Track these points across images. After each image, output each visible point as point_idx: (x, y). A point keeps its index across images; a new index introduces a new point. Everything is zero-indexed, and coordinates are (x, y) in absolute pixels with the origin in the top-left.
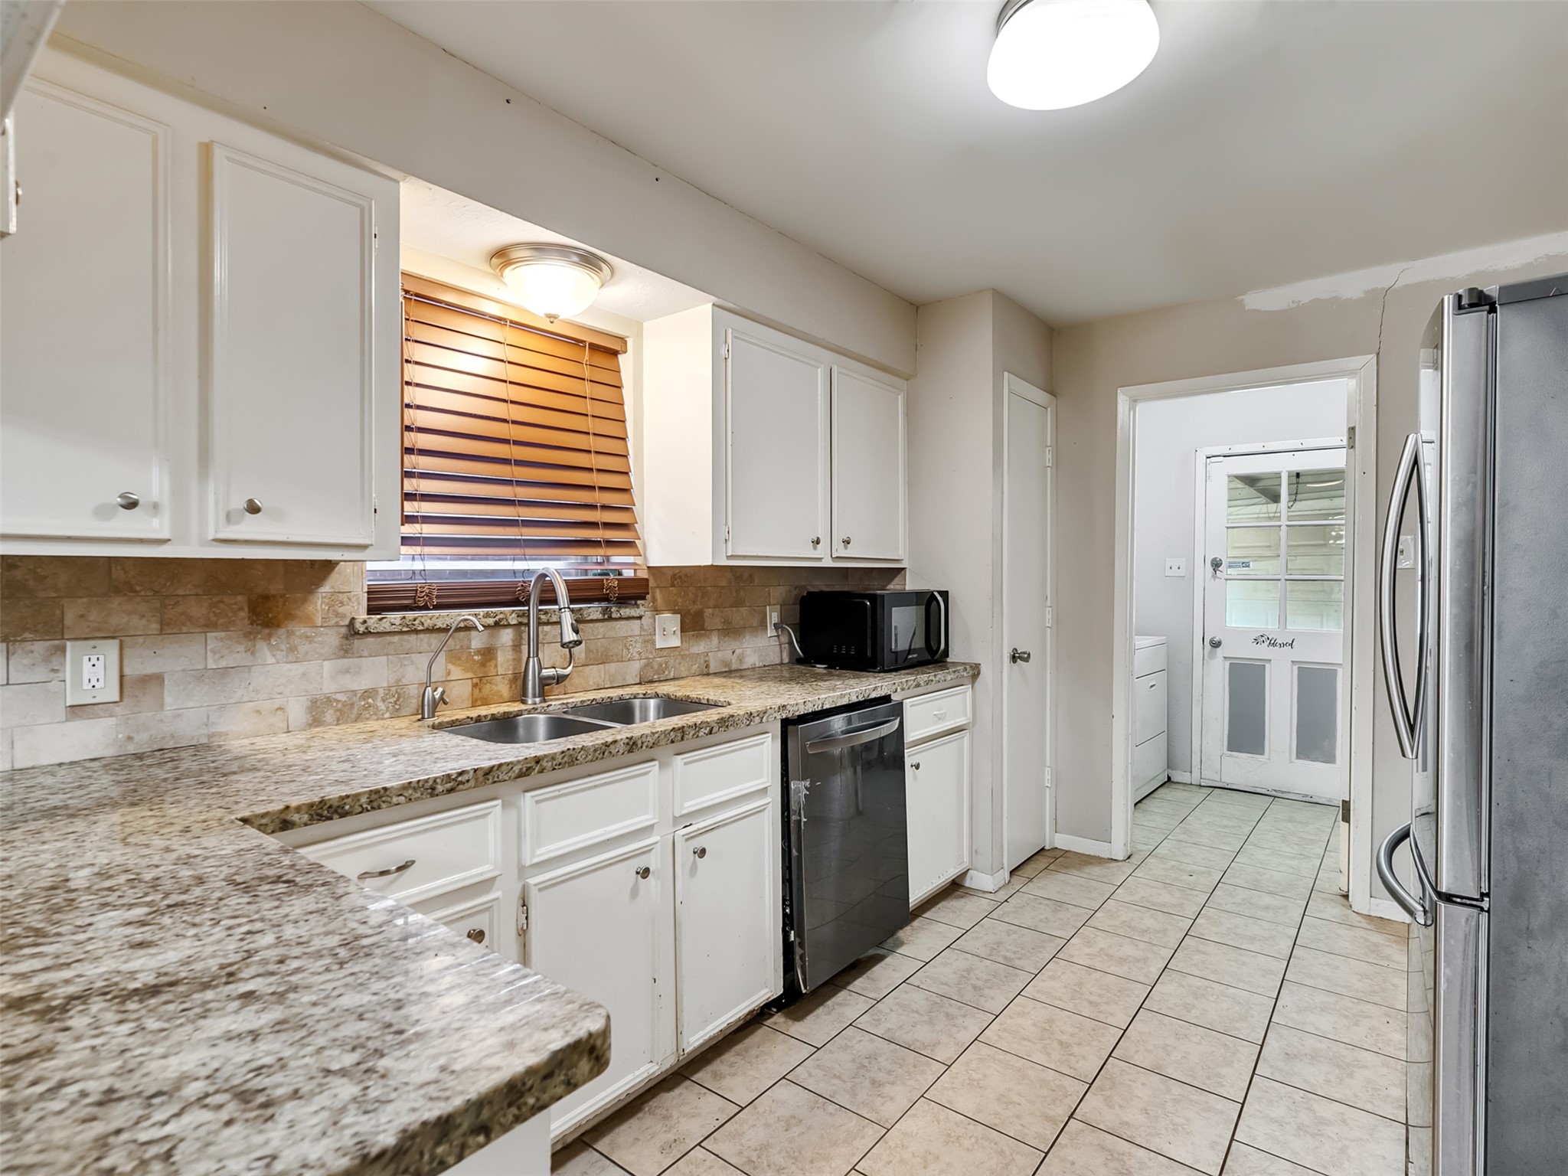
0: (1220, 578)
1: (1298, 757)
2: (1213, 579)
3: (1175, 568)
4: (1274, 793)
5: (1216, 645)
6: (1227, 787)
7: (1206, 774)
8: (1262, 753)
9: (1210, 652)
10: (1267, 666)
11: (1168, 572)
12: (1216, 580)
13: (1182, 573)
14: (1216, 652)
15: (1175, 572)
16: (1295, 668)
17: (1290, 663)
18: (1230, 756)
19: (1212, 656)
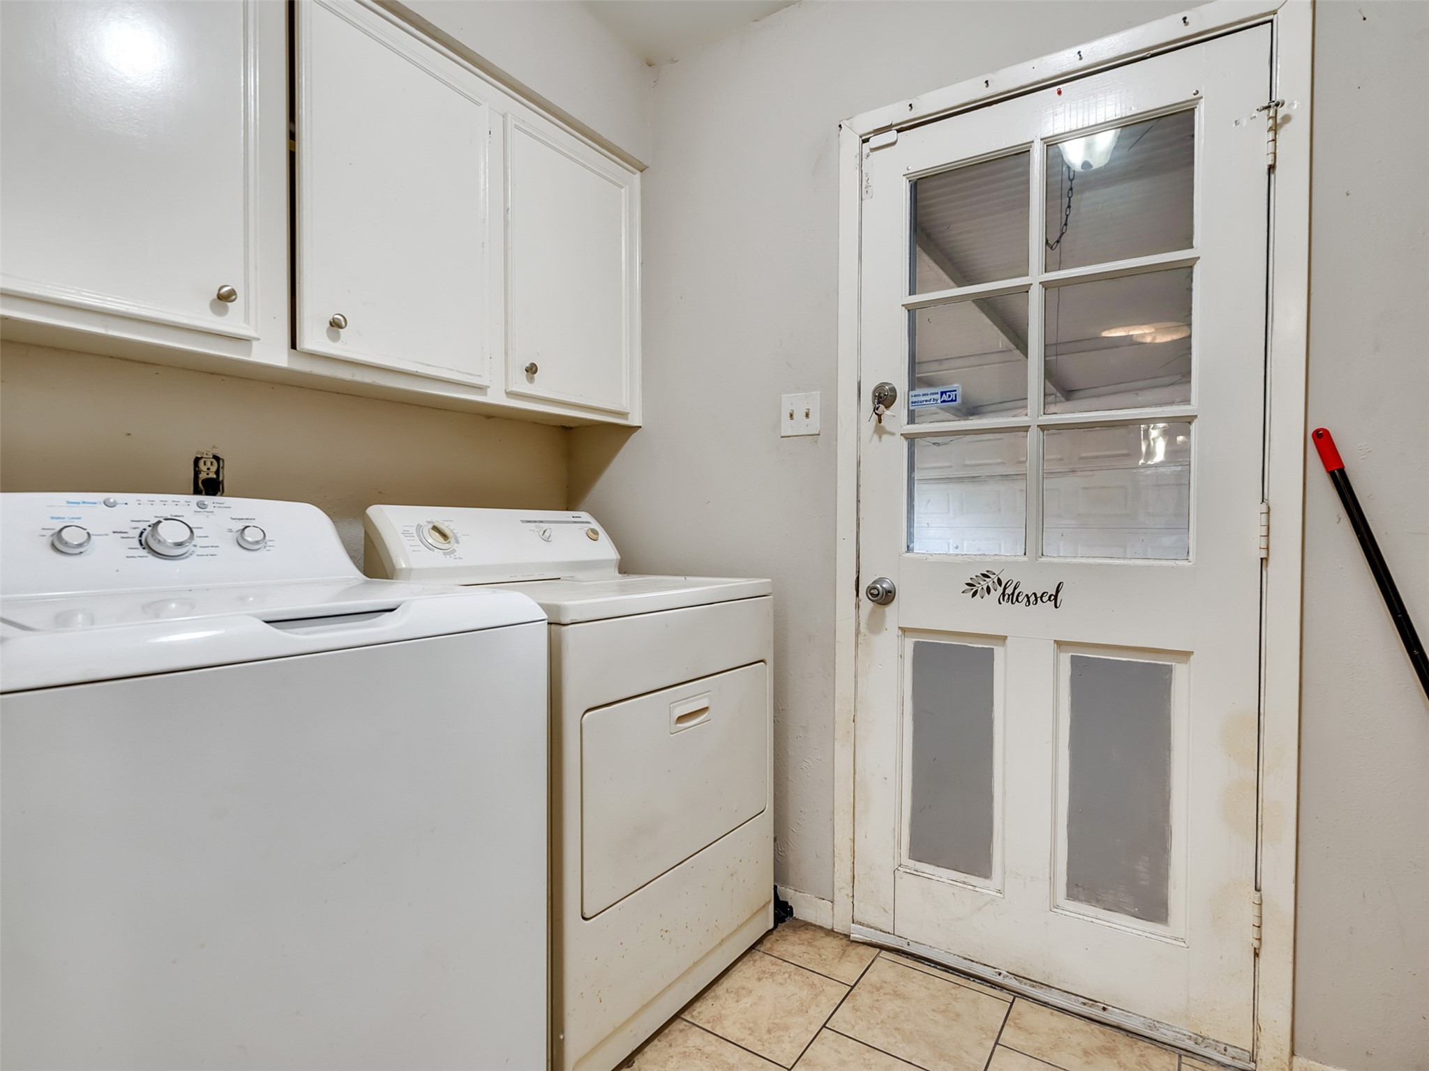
0: (892, 434)
1: (1071, 896)
2: (876, 437)
3: (800, 415)
4: (1012, 983)
5: (883, 597)
6: (906, 948)
7: (867, 912)
8: (986, 874)
9: (873, 613)
10: (999, 652)
11: (787, 428)
12: (885, 437)
13: (814, 425)
14: (883, 615)
15: (801, 426)
16: (1065, 658)
17: (1052, 645)
18: (916, 874)
19: (876, 625)
